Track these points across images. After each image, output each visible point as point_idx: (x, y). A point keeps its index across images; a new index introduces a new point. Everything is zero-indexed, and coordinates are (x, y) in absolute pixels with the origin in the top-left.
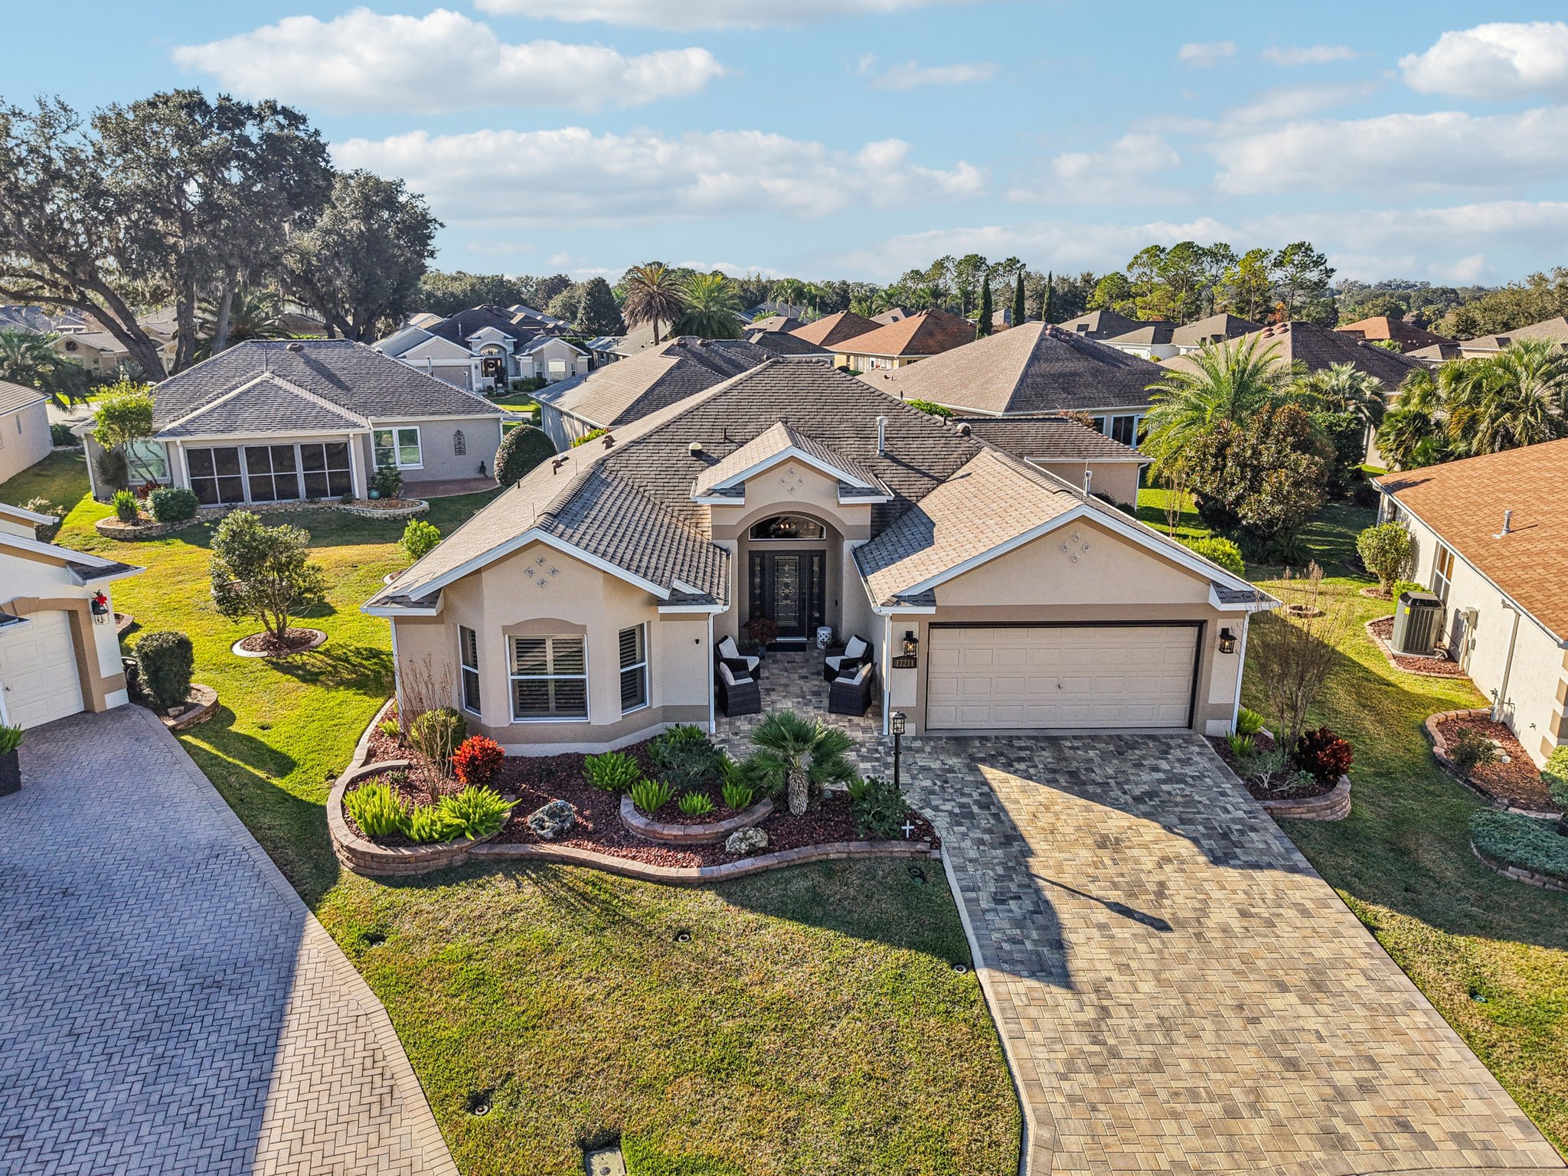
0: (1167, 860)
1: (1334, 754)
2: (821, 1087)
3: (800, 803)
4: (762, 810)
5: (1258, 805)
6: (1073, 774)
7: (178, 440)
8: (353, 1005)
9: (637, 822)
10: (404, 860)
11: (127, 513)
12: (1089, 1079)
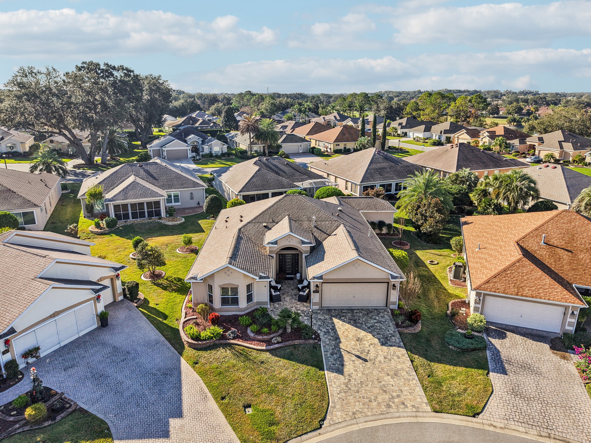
0: (372, 344)
1: (416, 317)
2: (290, 396)
3: (289, 330)
4: (281, 331)
5: (396, 330)
6: (355, 320)
7: (111, 203)
8: (195, 379)
9: (252, 335)
10: (200, 344)
11: (98, 225)
12: (344, 394)
